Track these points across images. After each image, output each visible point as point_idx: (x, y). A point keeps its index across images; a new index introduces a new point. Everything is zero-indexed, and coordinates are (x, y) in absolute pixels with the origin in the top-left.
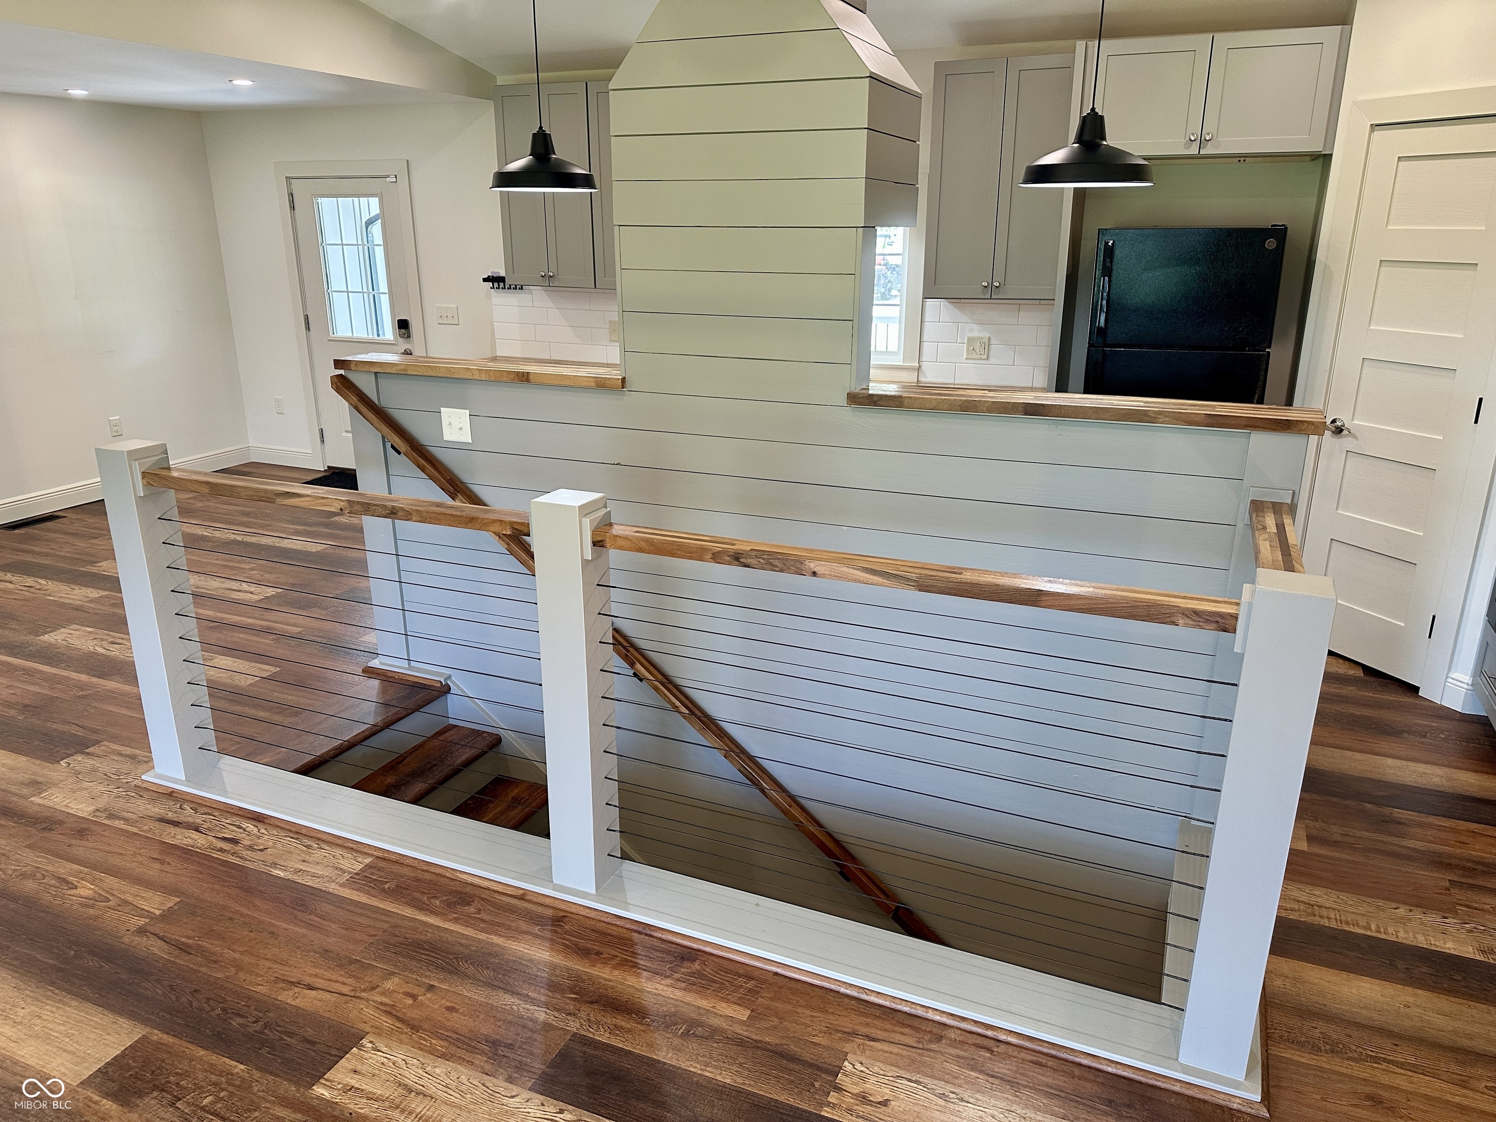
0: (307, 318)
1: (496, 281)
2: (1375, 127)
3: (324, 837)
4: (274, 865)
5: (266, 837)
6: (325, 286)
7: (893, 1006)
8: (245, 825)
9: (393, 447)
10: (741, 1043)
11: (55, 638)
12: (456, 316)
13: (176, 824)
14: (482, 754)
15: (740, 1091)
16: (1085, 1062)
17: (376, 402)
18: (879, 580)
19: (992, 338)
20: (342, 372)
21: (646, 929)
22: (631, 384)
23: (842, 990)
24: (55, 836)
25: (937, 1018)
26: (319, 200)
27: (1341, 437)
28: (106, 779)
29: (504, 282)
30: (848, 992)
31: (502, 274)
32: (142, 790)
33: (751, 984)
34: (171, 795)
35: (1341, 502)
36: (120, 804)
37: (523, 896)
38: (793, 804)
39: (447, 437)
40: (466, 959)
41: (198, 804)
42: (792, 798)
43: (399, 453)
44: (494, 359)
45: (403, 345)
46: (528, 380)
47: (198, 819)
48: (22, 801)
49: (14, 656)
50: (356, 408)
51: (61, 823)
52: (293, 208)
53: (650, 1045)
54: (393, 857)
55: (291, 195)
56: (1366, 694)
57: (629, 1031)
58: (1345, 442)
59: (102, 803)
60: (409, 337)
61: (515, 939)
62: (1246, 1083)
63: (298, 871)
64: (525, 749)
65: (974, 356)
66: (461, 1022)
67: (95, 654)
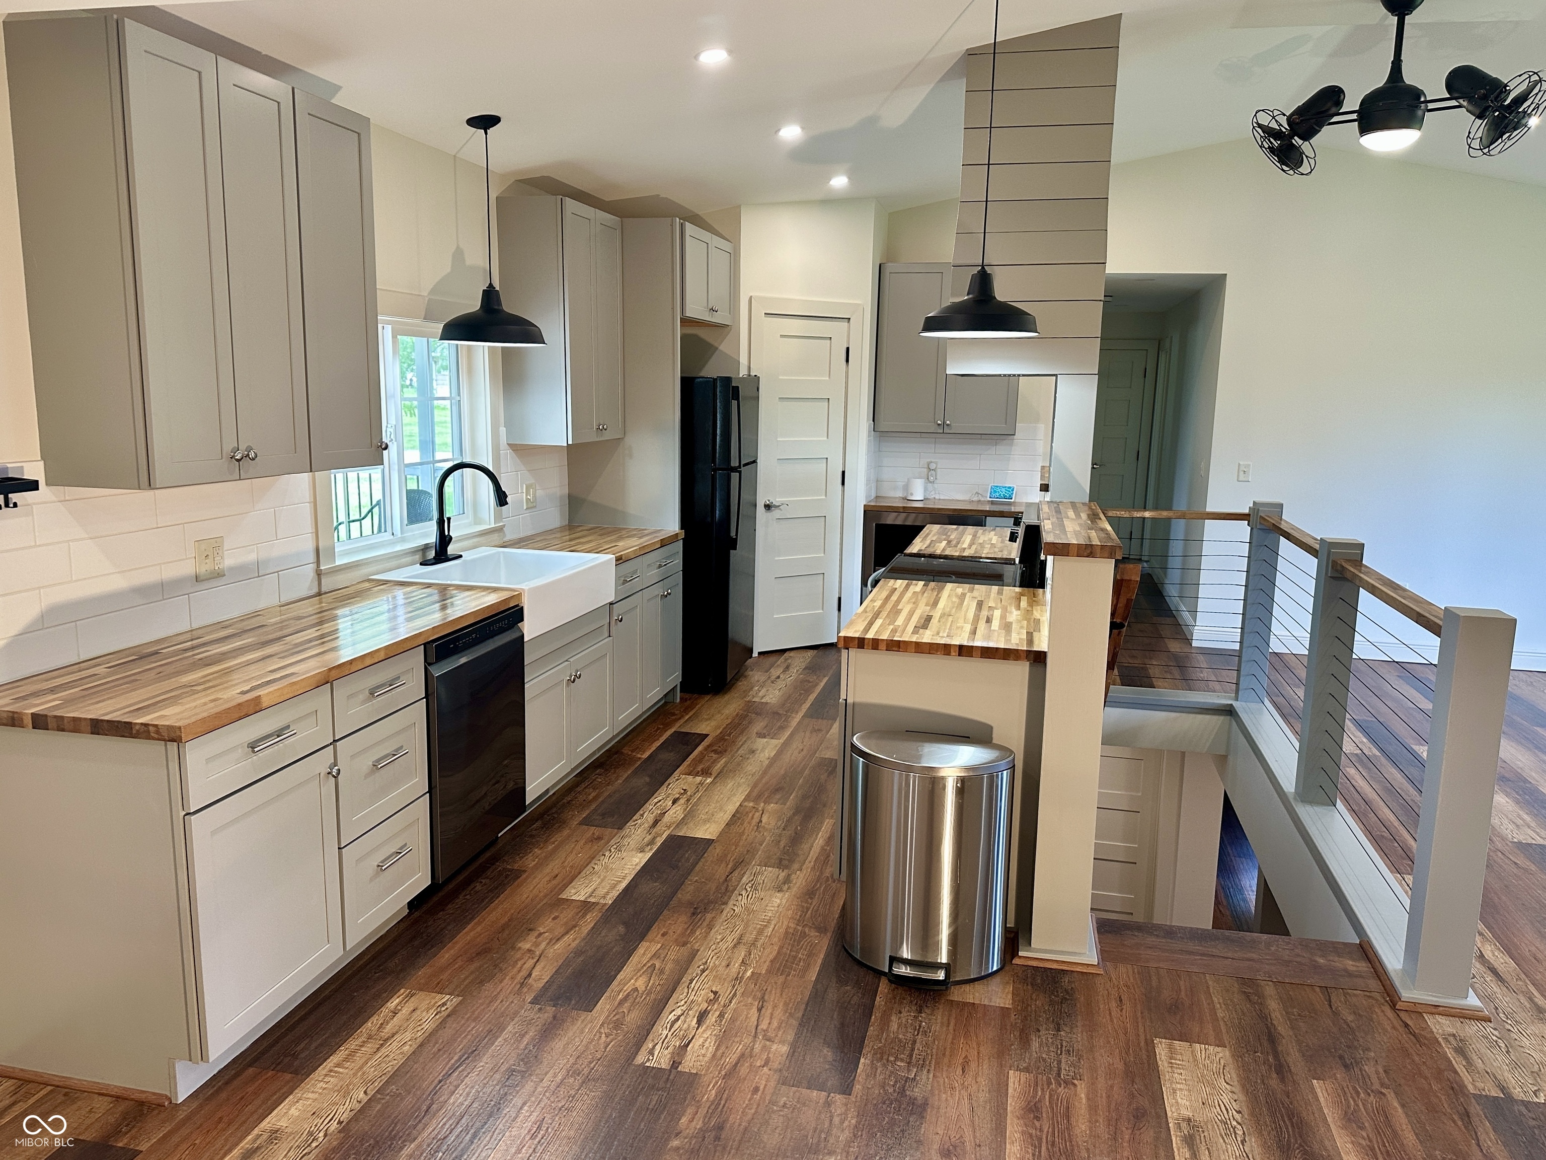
13: (1494, 971)
28: (1511, 1047)
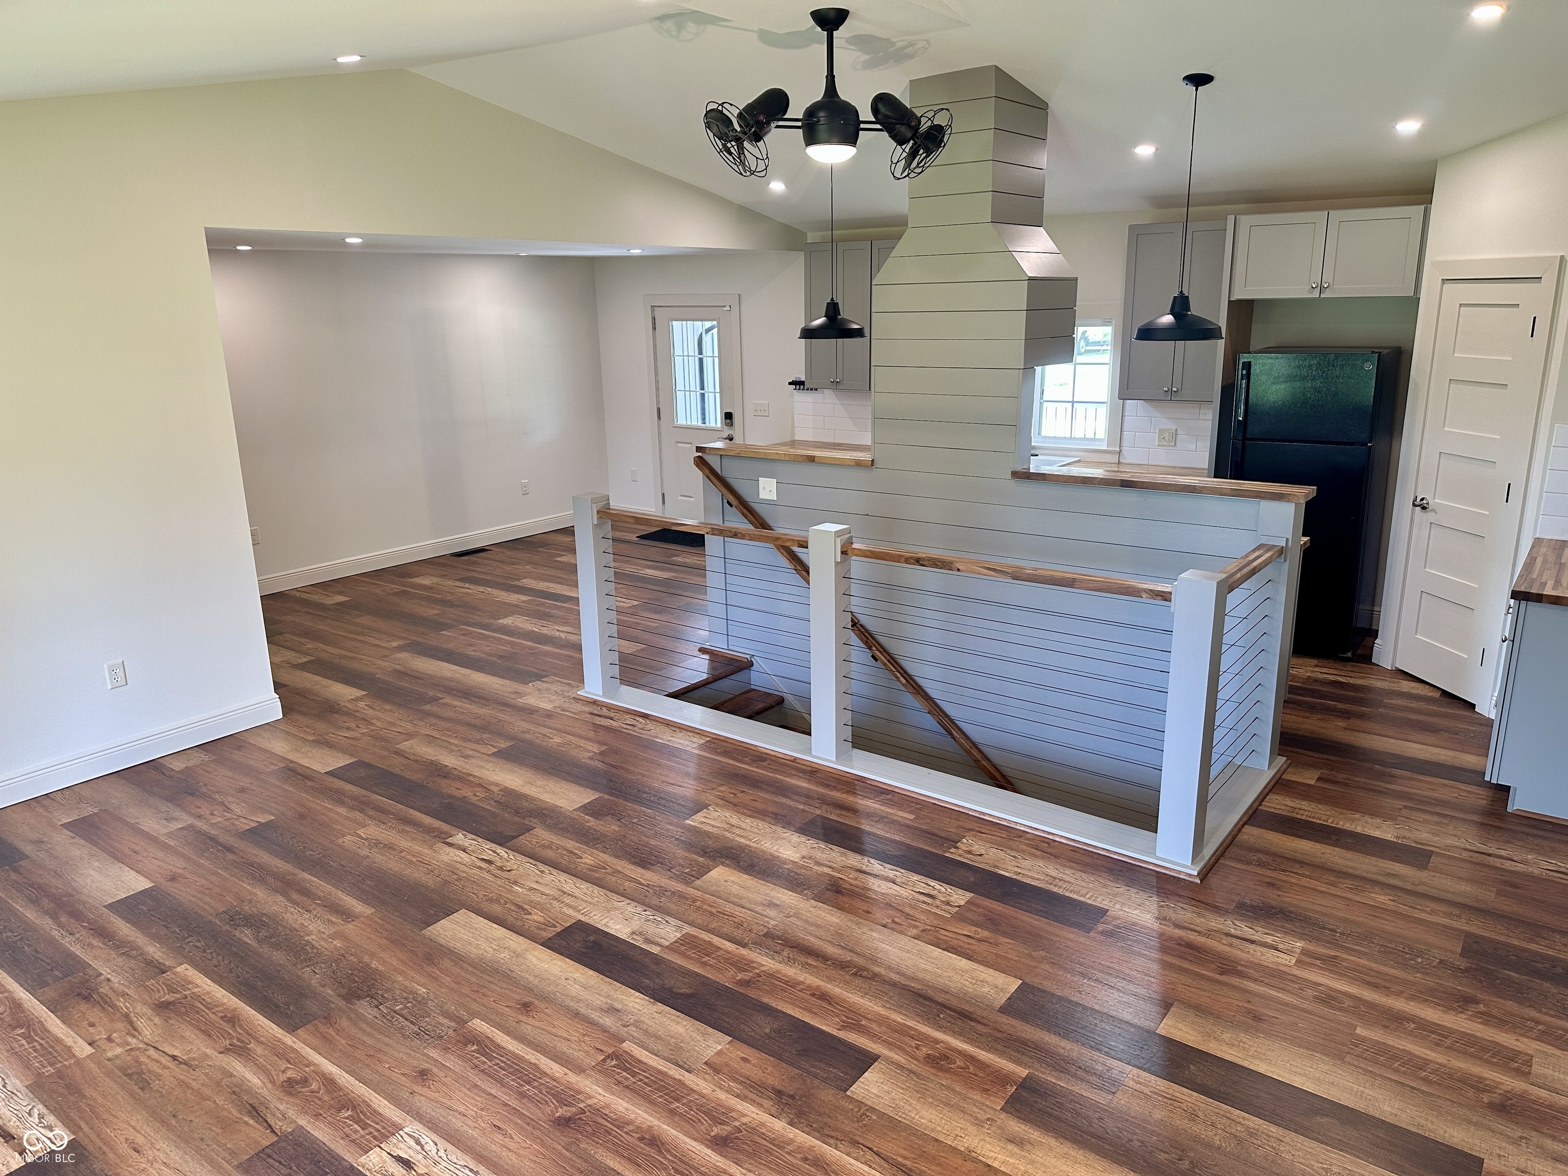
0: (659, 410)
1: (798, 384)
2: (1444, 281)
3: (683, 727)
4: (657, 737)
5: (650, 725)
6: (674, 387)
7: (998, 822)
8: (638, 719)
9: (728, 502)
10: (908, 826)
11: (507, 621)
12: (767, 410)
14: (772, 707)
15: (903, 843)
16: (1102, 853)
17: (720, 473)
18: (992, 573)
19: (1179, 429)
20: (700, 454)
21: (862, 779)
22: (876, 464)
23: (970, 813)
24: (534, 716)
25: (1022, 828)
26: (674, 323)
27: (1427, 512)
29: (804, 385)
30: (974, 814)
31: (803, 379)
32: (577, 699)
33: (918, 806)
34: (595, 703)
35: (1428, 563)
36: (566, 706)
37: (795, 760)
38: (973, 747)
39: (761, 497)
40: (762, 782)
41: (610, 707)
42: (974, 744)
43: (731, 506)
44: (793, 443)
45: (727, 432)
46: (813, 461)
47: (612, 715)
48: (512, 700)
49: (485, 630)
50: (708, 477)
51: (537, 711)
52: (654, 328)
53: (859, 823)
54: (721, 738)
55: (654, 319)
56: (1431, 707)
57: (847, 816)
58: (1429, 516)
59: (557, 703)
60: (732, 425)
61: (789, 777)
62: (1193, 867)
63: (669, 741)
64: (798, 706)
65: (1164, 443)
66: (760, 806)
67: (533, 632)
